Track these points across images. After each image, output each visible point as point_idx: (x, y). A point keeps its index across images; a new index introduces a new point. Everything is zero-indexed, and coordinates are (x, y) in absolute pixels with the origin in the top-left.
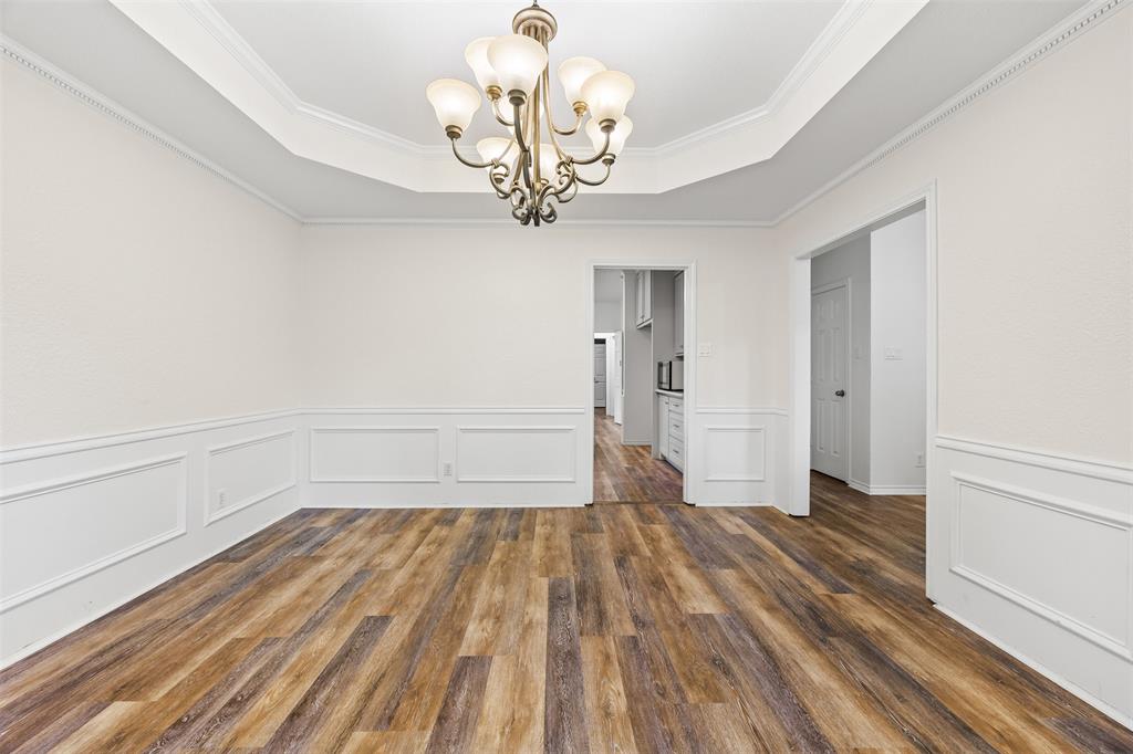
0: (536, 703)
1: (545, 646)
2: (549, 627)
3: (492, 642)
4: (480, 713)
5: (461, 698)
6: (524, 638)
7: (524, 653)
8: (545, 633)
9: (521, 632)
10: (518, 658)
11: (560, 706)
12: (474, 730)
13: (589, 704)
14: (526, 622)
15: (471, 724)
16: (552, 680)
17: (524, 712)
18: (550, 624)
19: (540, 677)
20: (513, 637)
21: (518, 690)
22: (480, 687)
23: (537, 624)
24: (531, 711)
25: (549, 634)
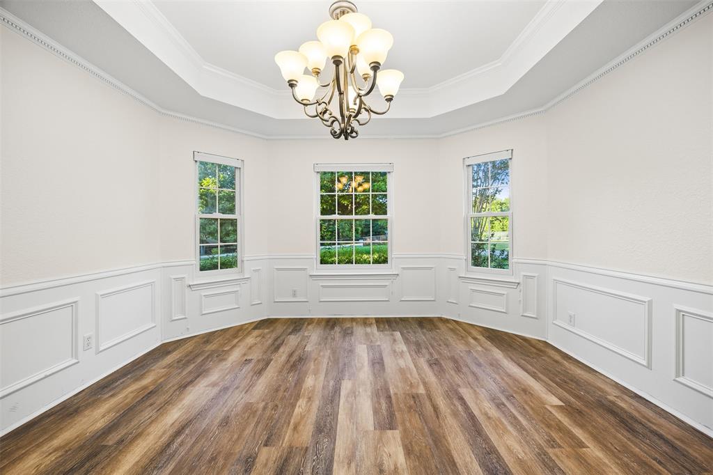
0: (344, 403)
1: (337, 437)
2: (332, 457)
3: (378, 443)
4: (372, 399)
5: (384, 406)
6: (353, 445)
7: (353, 433)
8: (337, 450)
9: (357, 453)
10: (356, 429)
11: (332, 402)
12: (372, 393)
13: (317, 402)
14: (353, 465)
15: (374, 395)
16: (334, 415)
17: (350, 399)
18: (332, 461)
19: (342, 417)
20: (362, 447)
21: (354, 409)
22: (376, 412)
23: (343, 462)
24: (347, 400)
25: (334, 449)
